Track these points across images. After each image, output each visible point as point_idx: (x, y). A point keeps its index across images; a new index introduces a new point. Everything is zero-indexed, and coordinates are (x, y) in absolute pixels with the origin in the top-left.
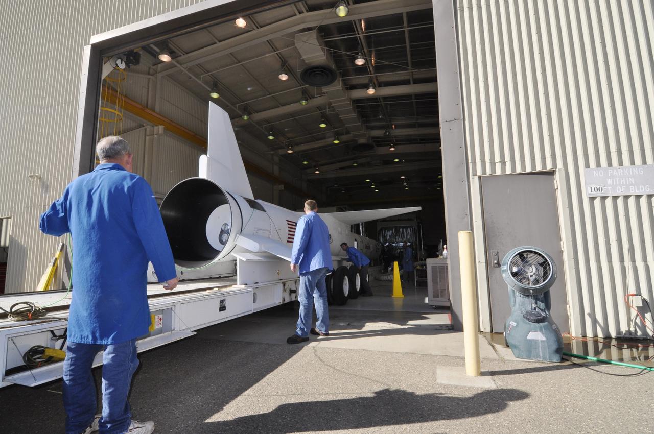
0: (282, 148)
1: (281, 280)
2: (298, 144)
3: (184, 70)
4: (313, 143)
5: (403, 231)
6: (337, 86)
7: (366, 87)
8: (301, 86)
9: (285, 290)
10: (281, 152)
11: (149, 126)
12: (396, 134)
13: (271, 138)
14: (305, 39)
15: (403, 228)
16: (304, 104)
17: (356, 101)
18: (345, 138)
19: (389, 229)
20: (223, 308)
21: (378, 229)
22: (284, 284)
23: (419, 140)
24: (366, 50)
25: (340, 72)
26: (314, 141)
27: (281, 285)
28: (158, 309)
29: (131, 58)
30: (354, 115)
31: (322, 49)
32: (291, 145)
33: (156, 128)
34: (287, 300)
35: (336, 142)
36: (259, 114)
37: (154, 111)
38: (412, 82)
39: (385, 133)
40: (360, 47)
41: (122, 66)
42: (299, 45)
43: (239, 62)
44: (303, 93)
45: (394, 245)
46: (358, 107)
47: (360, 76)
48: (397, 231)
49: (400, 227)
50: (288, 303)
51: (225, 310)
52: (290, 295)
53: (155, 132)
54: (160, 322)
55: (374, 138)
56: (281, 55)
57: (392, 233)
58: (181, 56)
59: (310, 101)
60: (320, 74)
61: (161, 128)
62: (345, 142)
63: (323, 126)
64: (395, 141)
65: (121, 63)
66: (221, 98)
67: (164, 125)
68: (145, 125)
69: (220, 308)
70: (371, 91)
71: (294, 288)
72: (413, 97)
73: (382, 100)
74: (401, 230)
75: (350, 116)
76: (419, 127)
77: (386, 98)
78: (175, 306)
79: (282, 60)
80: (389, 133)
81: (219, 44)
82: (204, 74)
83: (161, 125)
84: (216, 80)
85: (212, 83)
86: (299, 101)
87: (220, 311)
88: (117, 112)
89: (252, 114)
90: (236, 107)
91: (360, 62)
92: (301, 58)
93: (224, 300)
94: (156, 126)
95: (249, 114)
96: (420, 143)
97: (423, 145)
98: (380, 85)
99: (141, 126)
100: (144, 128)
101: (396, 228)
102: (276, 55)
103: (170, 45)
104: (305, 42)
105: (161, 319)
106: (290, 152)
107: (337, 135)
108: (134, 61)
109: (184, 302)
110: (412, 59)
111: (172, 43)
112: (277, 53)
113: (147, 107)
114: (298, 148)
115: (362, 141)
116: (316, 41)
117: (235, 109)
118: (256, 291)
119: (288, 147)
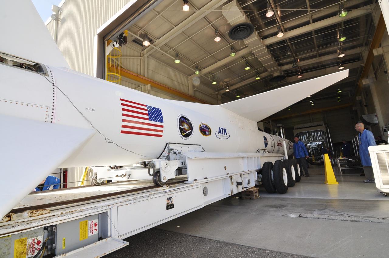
0: (223, 89)
1: (228, 174)
2: (232, 85)
3: (158, 49)
4: (242, 82)
5: (314, 134)
6: (254, 37)
7: (276, 34)
8: (230, 44)
9: (232, 183)
10: (222, 92)
11: (143, 86)
12: (301, 65)
13: (214, 83)
14: (228, 8)
15: (314, 132)
16: (233, 55)
17: (269, 47)
18: (264, 75)
19: (303, 134)
20: (170, 206)
21: (295, 134)
22: (231, 178)
23: (320, 67)
24: (273, 6)
25: (256, 28)
26: (242, 81)
27: (229, 179)
28: (87, 215)
29: (122, 40)
30: (269, 56)
31: (241, 11)
32: (228, 86)
33: (146, 86)
34: (235, 192)
35: (258, 78)
36: (205, 69)
37: (145, 77)
38: (311, 22)
39: (293, 65)
40: (268, 4)
41: (117, 45)
42: (225, 13)
43: (189, 37)
44: (231, 49)
45: (309, 144)
46: (271, 51)
47: (271, 27)
48: (310, 135)
49: (312, 132)
50: (236, 194)
51: (173, 207)
52: (237, 187)
53: (146, 89)
54: (94, 227)
55: (285, 71)
56: (215, 26)
57: (306, 136)
58: (155, 41)
59: (237, 53)
60: (242, 30)
61: (149, 85)
62: (264, 78)
63: (247, 68)
64: (301, 71)
65: (116, 44)
66: (181, 63)
67: (150, 84)
68: (140, 85)
69: (167, 206)
70: (280, 35)
71: (240, 181)
72: (313, 33)
73: (288, 41)
74: (313, 134)
75: (266, 57)
76: (319, 57)
77: (291, 39)
78: (110, 209)
79: (216, 29)
80: (296, 65)
81: (176, 28)
82: (170, 50)
83: (149, 84)
84: (177, 52)
85: (175, 55)
86: (229, 55)
87: (168, 209)
88: (117, 75)
89: (201, 70)
90: (191, 67)
91: (270, 14)
92: (228, 23)
93: (171, 197)
94: (146, 85)
95: (200, 70)
96: (321, 69)
97: (324, 69)
98: (286, 30)
99: (139, 86)
100: (140, 87)
101: (308, 132)
102: (211, 26)
103: (149, 36)
104: (229, 10)
105: (96, 225)
106: (228, 90)
107: (258, 74)
108: (124, 41)
109: (121, 204)
110: (310, 4)
111: (150, 35)
112: (211, 25)
113: (141, 75)
114: (233, 88)
115: (276, 74)
116: (236, 7)
117: (191, 68)
118: (206, 185)
119: (226, 88)
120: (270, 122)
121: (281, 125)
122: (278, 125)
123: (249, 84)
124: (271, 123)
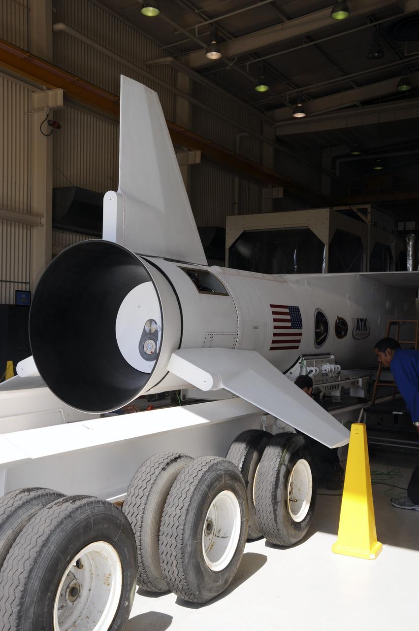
0: (197, 47)
4: (279, 27)
10: (195, 58)
26: (281, 22)
32: (216, 36)
106: (214, 56)
114: (241, 46)
119: (208, 43)
120: (369, 210)
121: (411, 226)
122: (401, 226)
123: (308, 37)
124: (369, 216)
